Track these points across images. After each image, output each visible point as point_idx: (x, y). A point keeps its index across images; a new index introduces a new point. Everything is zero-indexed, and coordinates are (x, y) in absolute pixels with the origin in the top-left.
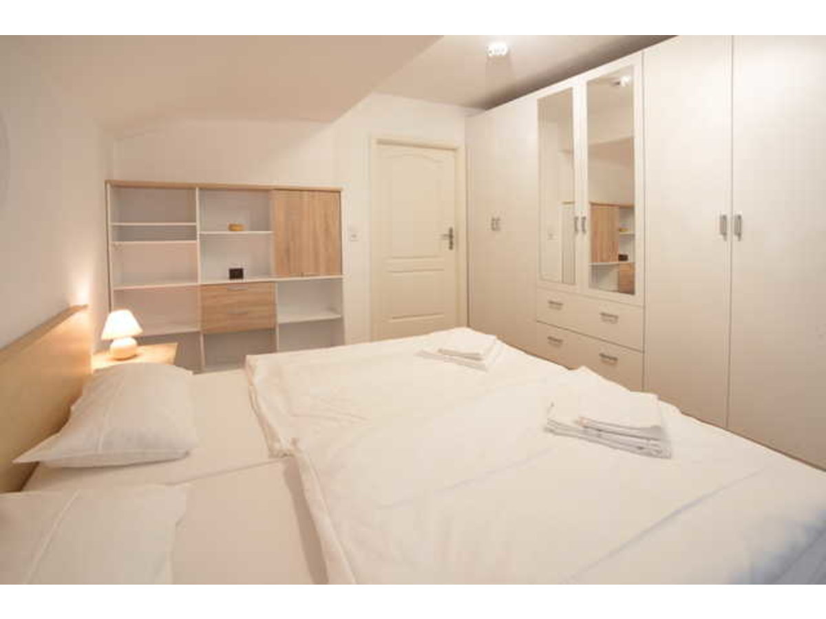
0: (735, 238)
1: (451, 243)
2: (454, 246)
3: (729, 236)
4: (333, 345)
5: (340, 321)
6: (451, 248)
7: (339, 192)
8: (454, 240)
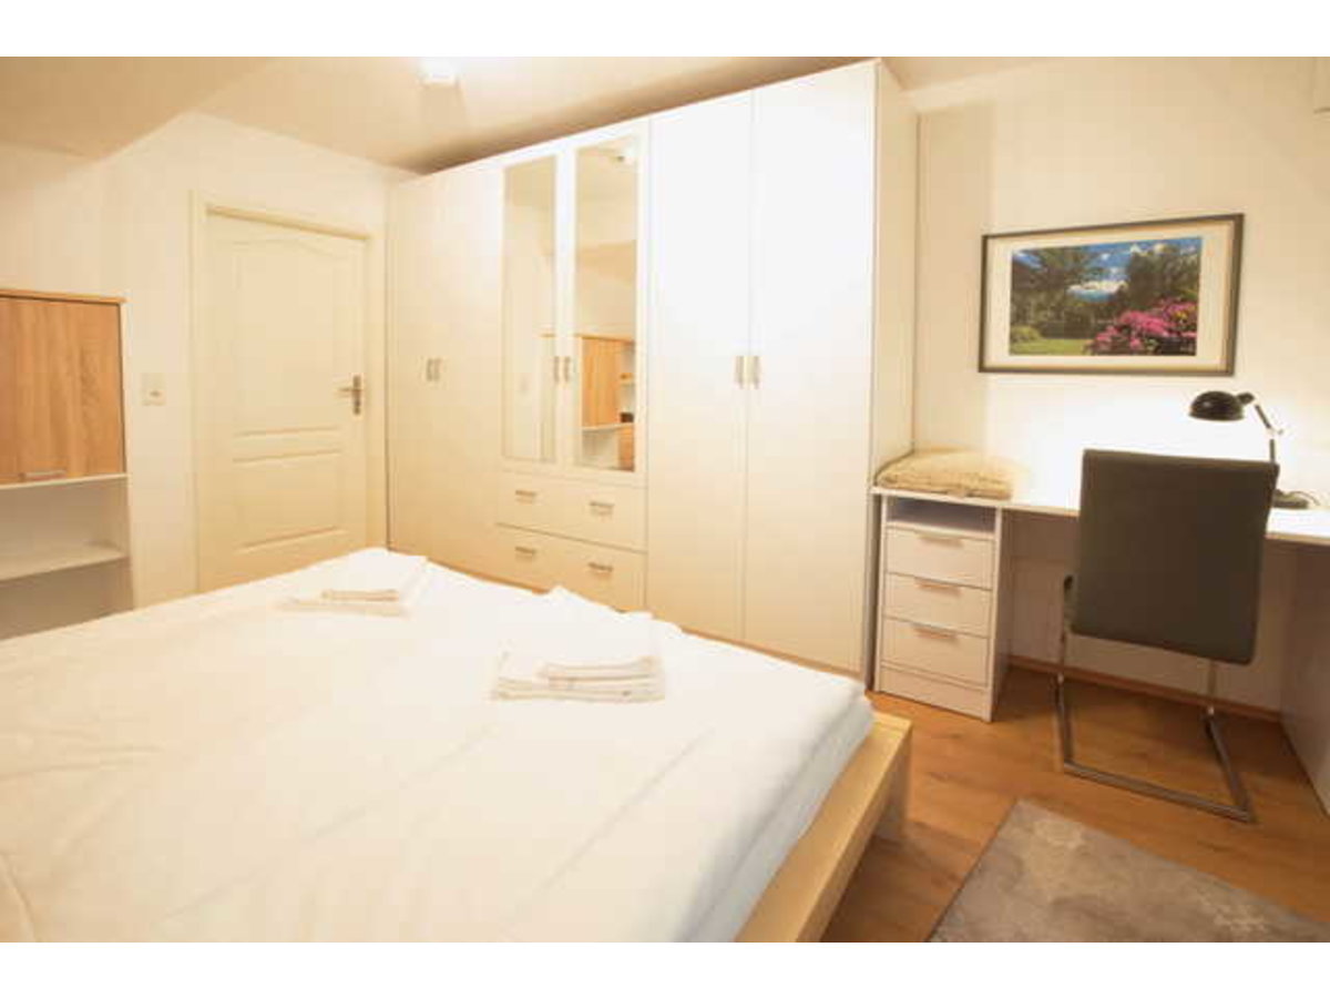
0: (752, 386)
1: (357, 403)
2: (362, 407)
3: (745, 385)
4: (106, 614)
5: (124, 563)
6: (357, 411)
7: (117, 305)
8: (363, 399)
